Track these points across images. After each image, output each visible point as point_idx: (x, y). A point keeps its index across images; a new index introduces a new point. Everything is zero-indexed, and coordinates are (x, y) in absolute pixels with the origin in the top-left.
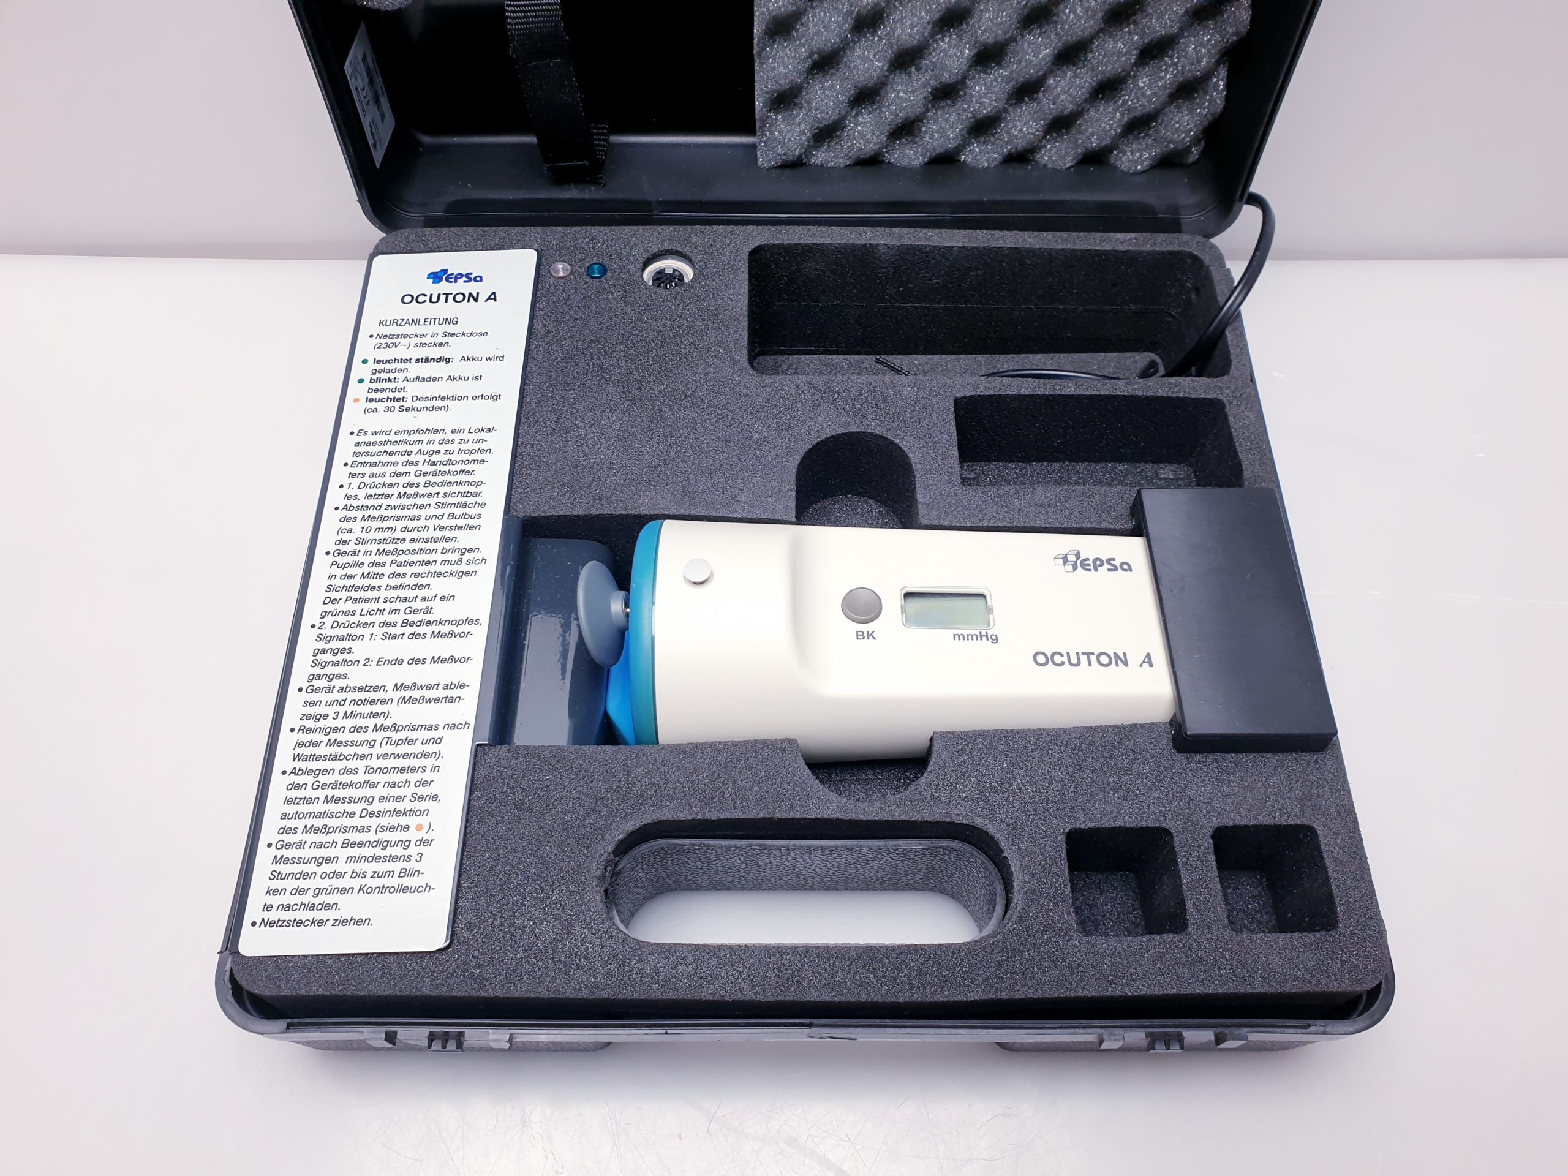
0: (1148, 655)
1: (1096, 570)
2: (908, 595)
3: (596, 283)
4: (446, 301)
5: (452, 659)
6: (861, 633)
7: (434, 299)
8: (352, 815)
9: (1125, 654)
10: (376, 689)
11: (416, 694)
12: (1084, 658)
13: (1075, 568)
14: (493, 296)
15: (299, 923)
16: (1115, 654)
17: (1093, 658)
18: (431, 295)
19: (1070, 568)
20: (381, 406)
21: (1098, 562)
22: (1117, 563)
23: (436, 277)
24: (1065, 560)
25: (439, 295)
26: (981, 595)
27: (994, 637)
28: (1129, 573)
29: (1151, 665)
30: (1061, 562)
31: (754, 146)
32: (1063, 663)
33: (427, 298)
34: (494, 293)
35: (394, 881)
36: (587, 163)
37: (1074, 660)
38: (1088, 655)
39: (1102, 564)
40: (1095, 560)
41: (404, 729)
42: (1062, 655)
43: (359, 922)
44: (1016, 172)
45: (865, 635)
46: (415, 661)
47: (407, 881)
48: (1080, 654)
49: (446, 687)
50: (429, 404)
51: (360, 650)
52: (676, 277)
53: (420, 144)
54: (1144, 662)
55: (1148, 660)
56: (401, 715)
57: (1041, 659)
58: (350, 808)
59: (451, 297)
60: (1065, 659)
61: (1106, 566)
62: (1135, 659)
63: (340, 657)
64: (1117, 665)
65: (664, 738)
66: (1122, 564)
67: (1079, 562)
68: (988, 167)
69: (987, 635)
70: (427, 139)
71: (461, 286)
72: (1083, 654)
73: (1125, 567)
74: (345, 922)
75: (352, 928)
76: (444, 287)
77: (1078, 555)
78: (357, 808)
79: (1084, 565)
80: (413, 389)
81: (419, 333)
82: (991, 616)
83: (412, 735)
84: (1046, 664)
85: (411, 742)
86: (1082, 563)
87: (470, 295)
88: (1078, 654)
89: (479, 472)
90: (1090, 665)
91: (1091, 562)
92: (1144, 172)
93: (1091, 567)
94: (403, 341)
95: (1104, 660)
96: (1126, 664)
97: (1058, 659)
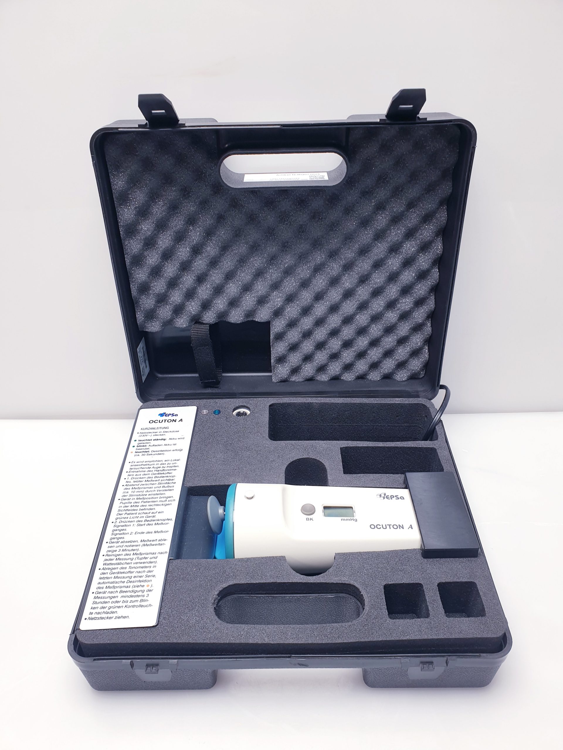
0: (411, 525)
1: (391, 499)
2: (325, 508)
3: (217, 416)
4: (165, 422)
5: (162, 532)
6: (308, 518)
7: (161, 421)
8: (124, 582)
9: (402, 525)
10: (134, 542)
11: (148, 543)
12: (388, 527)
13: (384, 498)
14: (181, 420)
15: (102, 618)
16: (399, 525)
17: (391, 527)
18: (160, 421)
19: (383, 498)
20: (140, 454)
21: (392, 497)
22: (399, 497)
23: (161, 415)
24: (380, 496)
25: (162, 420)
26: (352, 508)
27: (356, 520)
28: (403, 500)
29: (412, 528)
30: (379, 496)
31: (271, 376)
32: (380, 528)
33: (158, 421)
34: (182, 419)
35: (138, 604)
36: (215, 381)
37: (384, 527)
38: (389, 525)
39: (394, 497)
40: (391, 496)
41: (144, 554)
42: (380, 525)
43: (124, 617)
44: (361, 381)
45: (310, 519)
46: (148, 533)
47: (143, 604)
48: (387, 526)
49: (159, 540)
50: (157, 453)
51: (129, 529)
52: (245, 414)
53: (157, 377)
54: (409, 527)
55: (411, 527)
56: (143, 550)
57: (373, 527)
58: (123, 580)
59: (166, 421)
60: (381, 526)
61: (395, 498)
62: (406, 526)
63: (122, 532)
64: (400, 528)
65: (237, 556)
66: (400, 497)
67: (385, 496)
68: (351, 381)
69: (353, 519)
70: (160, 375)
71: (170, 417)
72: (388, 525)
73: (402, 498)
74: (119, 618)
75: (122, 619)
76: (164, 418)
77: (385, 494)
78: (126, 580)
79: (387, 497)
80: (152, 449)
81: (155, 432)
82: (354, 513)
83: (146, 556)
84: (375, 528)
85: (146, 558)
86: (386, 497)
87: (173, 420)
88: (386, 525)
89: (174, 473)
90: (390, 528)
91: (390, 496)
92: (405, 381)
93: (390, 498)
94: (149, 434)
95: (395, 527)
96: (403, 528)
97: (378, 527)
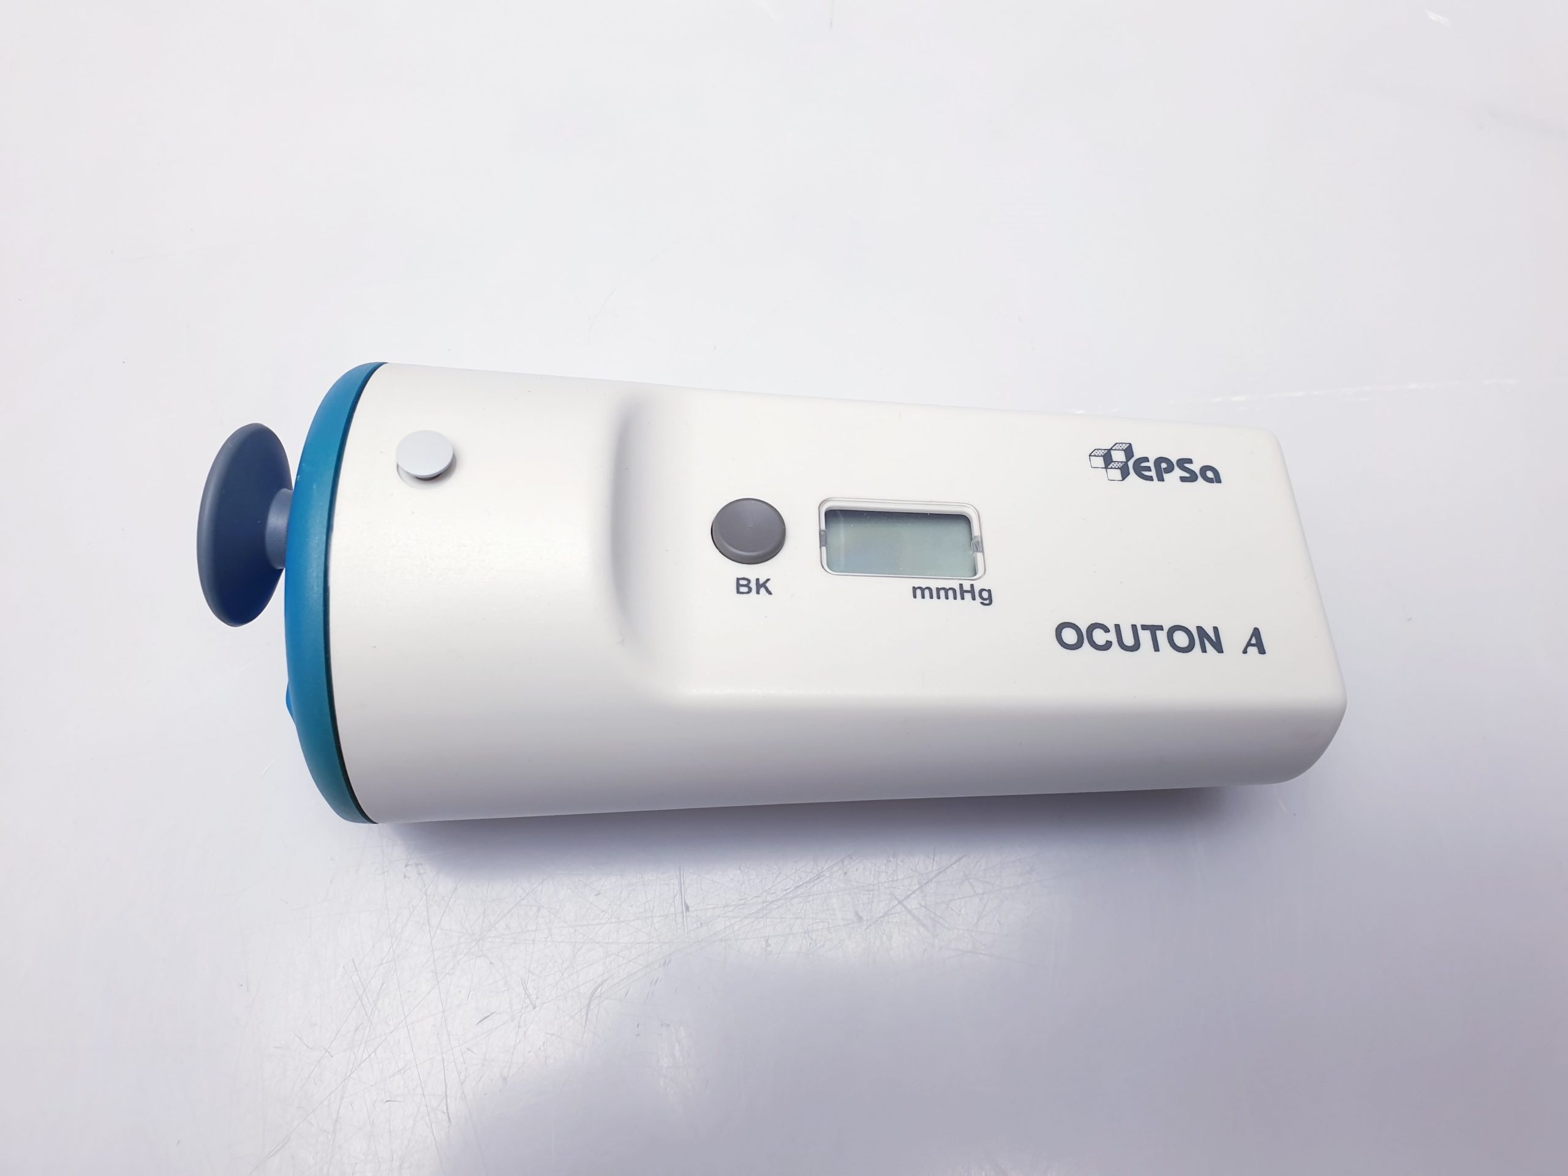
0: (1256, 633)
1: (1161, 479)
2: (833, 516)
6: (744, 582)
9: (1216, 629)
12: (1145, 636)
13: (1125, 474)
16: (1200, 629)
17: (1162, 636)
19: (1116, 474)
21: (1164, 465)
22: (1196, 467)
24: (1108, 458)
26: (962, 519)
27: (985, 595)
28: (1215, 485)
29: (1262, 651)
30: (1100, 462)
32: (1108, 645)
37: (1129, 640)
38: (1154, 629)
39: (1170, 469)
40: (1159, 461)
42: (1107, 630)
45: (753, 585)
48: (1139, 628)
54: (1249, 644)
55: (1257, 641)
57: (1070, 636)
60: (1112, 636)
61: (1178, 472)
62: (1234, 638)
64: (1204, 650)
66: (1204, 469)
67: (1131, 464)
69: (972, 591)
73: (1210, 474)
77: (1129, 451)
79: (1140, 468)
82: (979, 555)
84: (1078, 645)
86: (1135, 465)
88: (1134, 627)
90: (1156, 648)
91: (1151, 464)
93: (1153, 473)
95: (1181, 639)
96: (1219, 648)
97: (1099, 637)
